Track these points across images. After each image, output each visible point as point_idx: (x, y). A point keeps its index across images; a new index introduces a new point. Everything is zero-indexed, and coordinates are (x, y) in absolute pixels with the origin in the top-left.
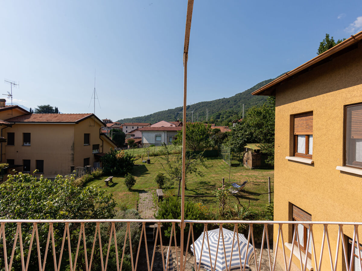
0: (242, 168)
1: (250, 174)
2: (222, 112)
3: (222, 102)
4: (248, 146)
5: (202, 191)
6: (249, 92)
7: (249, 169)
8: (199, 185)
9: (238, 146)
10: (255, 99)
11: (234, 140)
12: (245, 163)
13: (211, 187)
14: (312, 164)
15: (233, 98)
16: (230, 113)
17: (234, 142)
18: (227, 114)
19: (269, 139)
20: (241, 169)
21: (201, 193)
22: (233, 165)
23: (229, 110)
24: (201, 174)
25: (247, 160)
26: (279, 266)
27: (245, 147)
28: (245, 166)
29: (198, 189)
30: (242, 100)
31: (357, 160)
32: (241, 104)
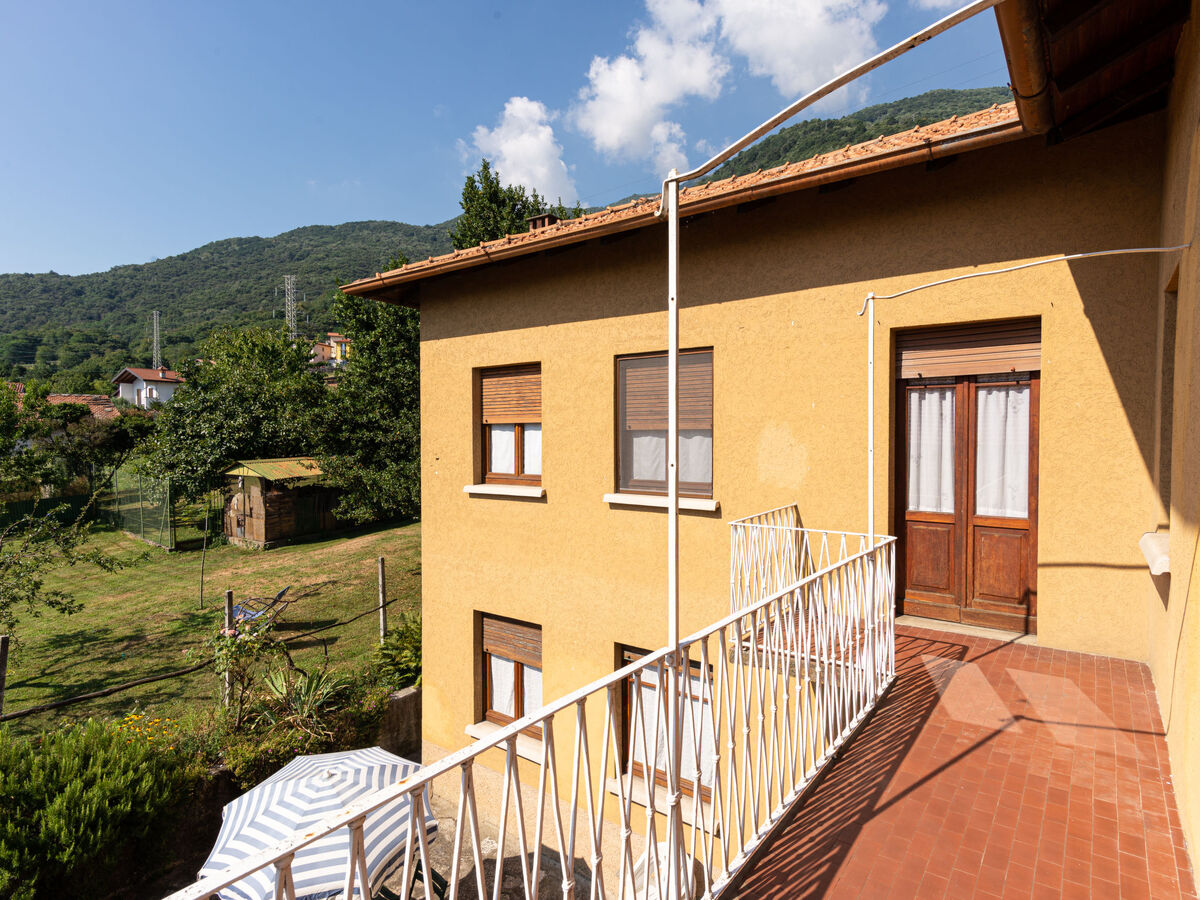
0: (222, 551)
1: (266, 566)
2: (45, 332)
3: (45, 291)
4: (250, 469)
5: (82, 670)
6: (174, 270)
7: (256, 552)
8: (55, 653)
9: (200, 470)
10: (200, 297)
11: (179, 450)
12: (236, 530)
13: (125, 643)
14: (543, 498)
15: (100, 279)
16: (89, 339)
17: (182, 455)
18: (73, 344)
19: (348, 440)
20: (224, 556)
21: (86, 681)
22: (181, 547)
23: (81, 327)
24: (65, 602)
25: (242, 518)
26: (445, 803)
27: (235, 472)
28: (234, 541)
29: (55, 668)
30: (146, 295)
31: (636, 478)
32: (139, 308)
